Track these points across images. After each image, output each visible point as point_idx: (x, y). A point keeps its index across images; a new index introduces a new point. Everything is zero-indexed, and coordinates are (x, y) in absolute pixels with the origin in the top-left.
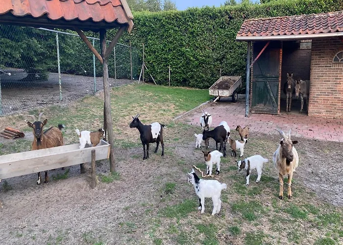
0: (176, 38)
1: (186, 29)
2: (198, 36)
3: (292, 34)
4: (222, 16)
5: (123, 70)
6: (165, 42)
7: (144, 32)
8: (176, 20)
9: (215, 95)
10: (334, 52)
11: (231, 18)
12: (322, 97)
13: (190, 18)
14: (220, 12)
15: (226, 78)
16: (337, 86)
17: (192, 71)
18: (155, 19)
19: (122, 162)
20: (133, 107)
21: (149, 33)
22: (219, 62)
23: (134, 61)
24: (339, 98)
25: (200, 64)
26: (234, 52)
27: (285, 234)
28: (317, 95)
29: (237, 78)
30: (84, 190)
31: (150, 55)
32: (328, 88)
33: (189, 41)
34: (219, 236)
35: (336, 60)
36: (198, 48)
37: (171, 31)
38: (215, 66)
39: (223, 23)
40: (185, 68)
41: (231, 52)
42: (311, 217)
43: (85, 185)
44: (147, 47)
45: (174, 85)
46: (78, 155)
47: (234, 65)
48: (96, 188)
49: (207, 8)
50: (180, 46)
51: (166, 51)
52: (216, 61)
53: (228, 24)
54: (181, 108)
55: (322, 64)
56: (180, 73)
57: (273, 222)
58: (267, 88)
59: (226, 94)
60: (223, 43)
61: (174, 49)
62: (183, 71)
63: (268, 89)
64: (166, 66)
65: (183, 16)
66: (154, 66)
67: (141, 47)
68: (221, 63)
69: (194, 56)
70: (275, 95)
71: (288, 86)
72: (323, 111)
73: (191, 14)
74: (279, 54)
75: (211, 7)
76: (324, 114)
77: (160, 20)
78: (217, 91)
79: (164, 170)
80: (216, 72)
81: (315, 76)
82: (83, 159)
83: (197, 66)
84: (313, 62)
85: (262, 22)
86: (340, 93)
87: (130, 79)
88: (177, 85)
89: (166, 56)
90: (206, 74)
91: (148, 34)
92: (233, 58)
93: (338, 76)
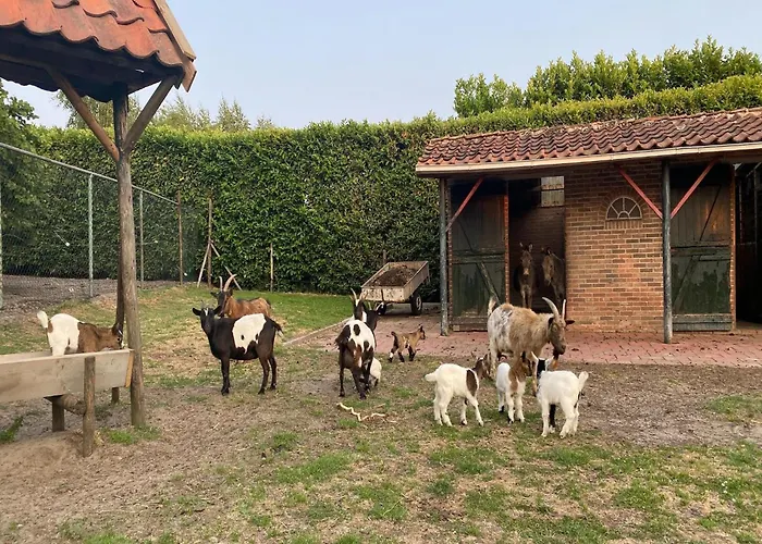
0: (287, 186)
1: (308, 169)
2: (335, 181)
3: (527, 158)
4: (384, 142)
5: (161, 258)
6: (261, 193)
7: (213, 172)
8: (286, 150)
9: (375, 299)
10: (606, 199)
11: (402, 146)
12: (591, 291)
13: (316, 144)
14: (379, 134)
15: (396, 265)
16: (617, 266)
17: (323, 257)
18: (237, 145)
19: (162, 409)
20: (185, 324)
21: (223, 176)
22: (380, 236)
23: (188, 236)
24: (623, 289)
25: (339, 240)
26: (412, 216)
27: (549, 488)
28: (581, 286)
29: (420, 265)
30: (60, 461)
31: (226, 224)
32: (601, 271)
33: (315, 193)
34: (407, 501)
35: (612, 214)
36: (334, 206)
37: (275, 172)
38: (372, 244)
39: (385, 156)
40: (307, 251)
41: (404, 215)
42: (598, 462)
43: (65, 451)
44: (219, 206)
45: (282, 289)
46: (47, 371)
47: (412, 242)
48: (95, 456)
49: (352, 125)
50: (295, 202)
51: (264, 213)
52: (374, 235)
53: (397, 158)
54: (301, 324)
55: (588, 223)
56: (295, 261)
57: (522, 473)
58: (482, 276)
59: (398, 295)
60: (388, 197)
61: (281, 211)
62: (303, 258)
63: (484, 281)
64: (264, 247)
65: (301, 141)
66: (234, 247)
67: (203, 207)
68: (385, 239)
69: (326, 224)
70: (499, 289)
71: (523, 272)
72: (595, 317)
73: (317, 136)
74: (503, 205)
75: (360, 122)
76: (597, 325)
77: (249, 149)
78: (379, 291)
79: (267, 418)
80: (375, 257)
81: (575, 248)
82: (62, 383)
83: (333, 246)
84: (570, 220)
85: (466, 142)
86: (624, 281)
87: (177, 279)
88: (291, 290)
89: (263, 225)
90: (354, 263)
91: (221, 179)
92: (408, 226)
93: (617, 247)
